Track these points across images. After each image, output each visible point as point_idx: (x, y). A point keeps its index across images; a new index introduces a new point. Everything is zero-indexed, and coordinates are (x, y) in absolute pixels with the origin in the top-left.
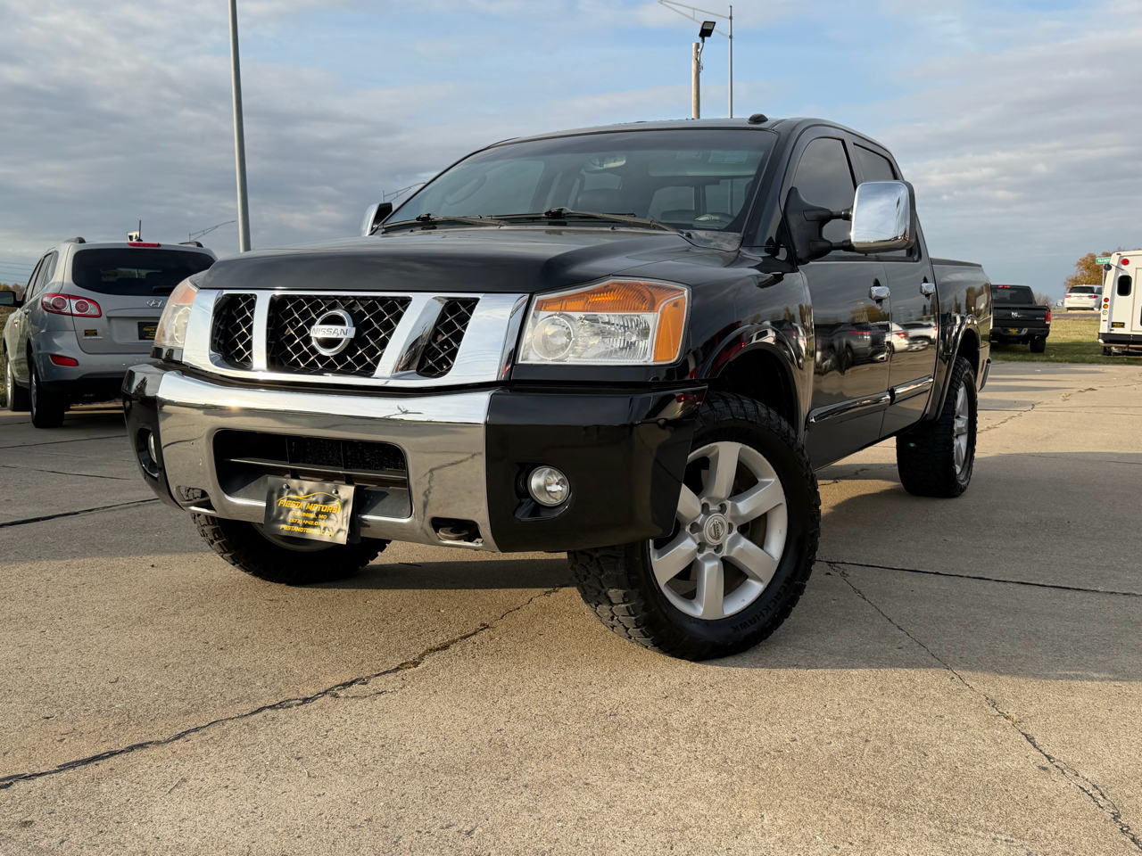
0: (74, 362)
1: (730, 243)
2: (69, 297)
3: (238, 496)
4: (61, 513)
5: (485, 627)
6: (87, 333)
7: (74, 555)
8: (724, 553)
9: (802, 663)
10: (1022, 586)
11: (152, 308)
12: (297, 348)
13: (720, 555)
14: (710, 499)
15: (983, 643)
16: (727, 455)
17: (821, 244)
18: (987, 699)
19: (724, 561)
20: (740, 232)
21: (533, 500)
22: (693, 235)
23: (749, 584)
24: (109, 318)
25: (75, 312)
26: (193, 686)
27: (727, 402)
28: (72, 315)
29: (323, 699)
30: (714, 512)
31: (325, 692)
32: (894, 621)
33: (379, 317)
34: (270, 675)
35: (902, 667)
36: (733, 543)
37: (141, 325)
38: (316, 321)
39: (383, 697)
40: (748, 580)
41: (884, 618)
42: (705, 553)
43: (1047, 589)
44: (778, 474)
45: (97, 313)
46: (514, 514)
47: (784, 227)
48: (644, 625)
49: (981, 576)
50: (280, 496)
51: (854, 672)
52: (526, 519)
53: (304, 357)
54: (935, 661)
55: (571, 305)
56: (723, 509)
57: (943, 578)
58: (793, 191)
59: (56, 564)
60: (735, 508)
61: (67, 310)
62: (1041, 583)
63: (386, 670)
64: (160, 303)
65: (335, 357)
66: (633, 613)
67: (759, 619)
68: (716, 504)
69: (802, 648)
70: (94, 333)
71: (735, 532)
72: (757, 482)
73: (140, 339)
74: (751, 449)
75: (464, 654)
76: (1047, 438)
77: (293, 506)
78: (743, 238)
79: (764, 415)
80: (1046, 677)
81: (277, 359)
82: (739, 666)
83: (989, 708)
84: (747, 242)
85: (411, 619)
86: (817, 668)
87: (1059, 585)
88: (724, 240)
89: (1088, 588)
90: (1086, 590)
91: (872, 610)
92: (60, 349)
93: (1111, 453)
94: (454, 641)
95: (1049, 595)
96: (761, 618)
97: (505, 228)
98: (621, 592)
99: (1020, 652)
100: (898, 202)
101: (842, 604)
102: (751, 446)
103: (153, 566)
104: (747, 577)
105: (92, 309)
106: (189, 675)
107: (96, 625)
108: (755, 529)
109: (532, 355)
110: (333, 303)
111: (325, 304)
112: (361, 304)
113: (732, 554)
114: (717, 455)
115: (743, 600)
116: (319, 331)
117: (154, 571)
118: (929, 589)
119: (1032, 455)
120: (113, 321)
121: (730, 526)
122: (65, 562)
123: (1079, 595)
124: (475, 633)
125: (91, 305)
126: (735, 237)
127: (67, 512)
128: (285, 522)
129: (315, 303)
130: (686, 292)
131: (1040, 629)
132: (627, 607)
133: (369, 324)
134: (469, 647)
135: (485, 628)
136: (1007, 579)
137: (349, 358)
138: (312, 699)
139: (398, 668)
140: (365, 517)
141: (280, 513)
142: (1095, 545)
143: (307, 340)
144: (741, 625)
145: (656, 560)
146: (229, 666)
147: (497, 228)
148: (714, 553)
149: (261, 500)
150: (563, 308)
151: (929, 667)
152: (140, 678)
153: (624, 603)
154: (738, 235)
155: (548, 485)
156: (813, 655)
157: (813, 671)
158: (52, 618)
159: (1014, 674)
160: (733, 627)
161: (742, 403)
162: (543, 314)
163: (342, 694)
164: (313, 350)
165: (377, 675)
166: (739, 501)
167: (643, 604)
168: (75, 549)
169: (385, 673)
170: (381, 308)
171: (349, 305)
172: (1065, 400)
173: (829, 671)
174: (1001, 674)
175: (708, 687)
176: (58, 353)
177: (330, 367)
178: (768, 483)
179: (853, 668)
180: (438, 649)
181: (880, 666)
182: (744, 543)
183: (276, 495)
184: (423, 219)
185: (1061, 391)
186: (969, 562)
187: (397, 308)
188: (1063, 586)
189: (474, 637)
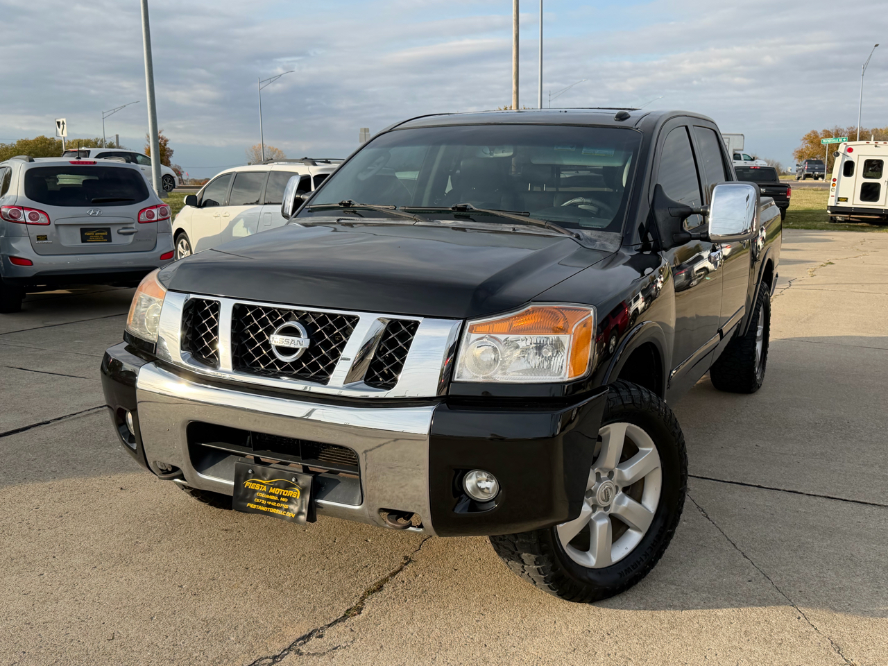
0: (29, 263)
1: (611, 242)
2: (23, 208)
3: (209, 474)
4: (36, 423)
5: (408, 560)
6: (39, 238)
7: (55, 475)
8: (612, 511)
9: (676, 602)
10: (829, 500)
11: (92, 216)
12: (258, 351)
13: (607, 513)
14: (601, 469)
15: (814, 573)
16: (616, 433)
17: (683, 236)
18: (832, 643)
19: (612, 517)
20: (619, 232)
21: (469, 498)
22: (580, 234)
23: (630, 533)
24: (57, 226)
25: (28, 221)
26: (179, 643)
27: (618, 392)
28: (26, 223)
29: (288, 656)
30: (605, 479)
31: (289, 649)
32: (737, 545)
33: (330, 331)
34: (241, 627)
35: (756, 606)
36: (620, 502)
37: (83, 231)
38: (275, 330)
39: (339, 653)
40: (629, 530)
41: (729, 543)
42: (597, 513)
43: (849, 504)
44: (655, 444)
45: (47, 222)
46: (453, 510)
47: (652, 217)
48: (551, 582)
49: (795, 490)
50: (246, 479)
51: (720, 612)
52: (465, 512)
53: (264, 360)
54: (780, 596)
55: (498, 327)
56: (611, 474)
57: (765, 492)
58: (658, 187)
59: (40, 487)
60: (620, 473)
61: (22, 219)
62: (844, 498)
63: (335, 618)
64: (98, 212)
65: (291, 363)
66: (542, 573)
67: (640, 564)
68: (605, 472)
69: (673, 583)
70: (45, 238)
71: (620, 493)
72: (638, 450)
73: (83, 242)
74: (636, 426)
75: (397, 596)
76: (808, 319)
77: (257, 487)
78: (623, 238)
79: (647, 400)
80: (873, 614)
81: (242, 361)
82: (626, 608)
83: (835, 653)
84: (625, 242)
85: (345, 552)
86: (689, 609)
87: (858, 500)
88: (607, 240)
89: (882, 503)
90: (880, 505)
91: (717, 534)
92: (17, 252)
93: (861, 337)
94: (386, 580)
95: (853, 511)
96: (641, 563)
97: (420, 223)
98: (533, 557)
99: (845, 582)
100: (748, 197)
101: (692, 525)
102: (635, 424)
103: (122, 489)
104: (628, 527)
105: (42, 219)
106: (173, 628)
107: (85, 565)
108: (635, 490)
109: (467, 372)
110: (288, 316)
111: (282, 314)
112: (314, 318)
113: (618, 512)
114: (609, 435)
115: (627, 548)
116: (277, 340)
117: (123, 494)
118: (757, 505)
119: (801, 340)
120: (61, 229)
121: (617, 487)
122: (46, 484)
123: (876, 510)
124: (401, 569)
125: (41, 215)
126: (616, 237)
127: (41, 421)
128: (252, 502)
129: (273, 313)
130: (592, 312)
131: (853, 553)
132: (538, 569)
133: (320, 336)
134: (400, 586)
135: (408, 562)
136: (817, 494)
137: (304, 365)
138: (281, 656)
139: (345, 615)
140: (319, 501)
141: (246, 494)
142: (875, 450)
143: (267, 345)
144: (626, 570)
145: (561, 528)
146: (204, 616)
147: (412, 223)
148: (603, 511)
149: (229, 479)
150: (491, 331)
151: (778, 604)
152: (132, 633)
153: (536, 565)
154: (618, 234)
155: (480, 484)
156: (683, 593)
157: (687, 612)
158: (47, 558)
159: (845, 610)
160: (619, 573)
161: (630, 391)
162: (474, 336)
163: (304, 650)
164: (272, 355)
165: (329, 626)
166: (624, 468)
167: (551, 565)
168: (53, 468)
169: (336, 622)
170: (330, 322)
171: (303, 318)
172: (813, 276)
173: (699, 612)
174: (836, 611)
175: (606, 636)
176: (16, 255)
177: (287, 370)
178: (649, 451)
179: (718, 608)
180: (374, 591)
181: (739, 606)
182: (628, 501)
183: (242, 478)
184: (345, 204)
185: (808, 265)
186: (782, 472)
187: (346, 325)
188: (861, 501)
189: (401, 574)
